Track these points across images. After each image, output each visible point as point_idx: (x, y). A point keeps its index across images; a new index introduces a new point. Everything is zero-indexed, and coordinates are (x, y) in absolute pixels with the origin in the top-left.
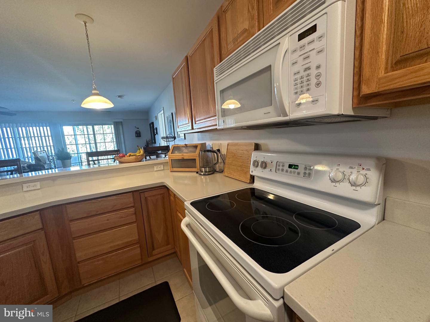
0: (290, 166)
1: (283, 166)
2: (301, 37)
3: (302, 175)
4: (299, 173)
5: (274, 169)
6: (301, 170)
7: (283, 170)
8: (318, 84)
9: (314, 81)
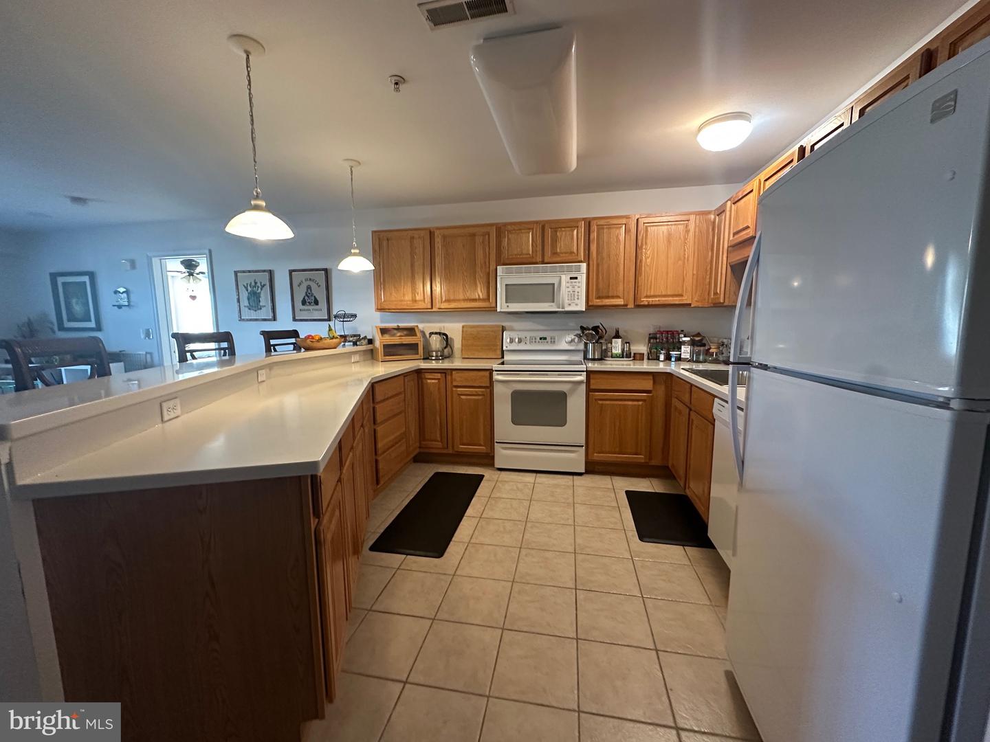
0: (541, 339)
1: (535, 339)
2: (571, 278)
3: (549, 342)
4: (547, 342)
5: (528, 343)
6: (548, 339)
7: (535, 342)
8: (578, 299)
9: (576, 297)
